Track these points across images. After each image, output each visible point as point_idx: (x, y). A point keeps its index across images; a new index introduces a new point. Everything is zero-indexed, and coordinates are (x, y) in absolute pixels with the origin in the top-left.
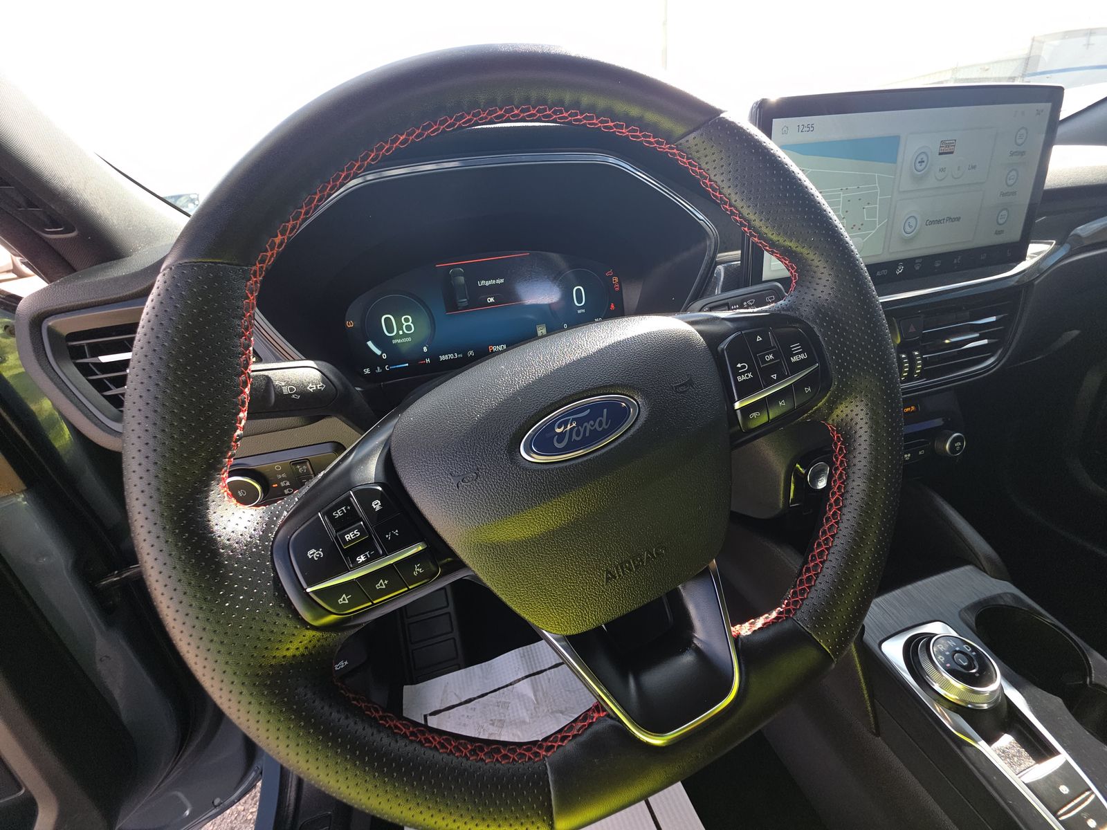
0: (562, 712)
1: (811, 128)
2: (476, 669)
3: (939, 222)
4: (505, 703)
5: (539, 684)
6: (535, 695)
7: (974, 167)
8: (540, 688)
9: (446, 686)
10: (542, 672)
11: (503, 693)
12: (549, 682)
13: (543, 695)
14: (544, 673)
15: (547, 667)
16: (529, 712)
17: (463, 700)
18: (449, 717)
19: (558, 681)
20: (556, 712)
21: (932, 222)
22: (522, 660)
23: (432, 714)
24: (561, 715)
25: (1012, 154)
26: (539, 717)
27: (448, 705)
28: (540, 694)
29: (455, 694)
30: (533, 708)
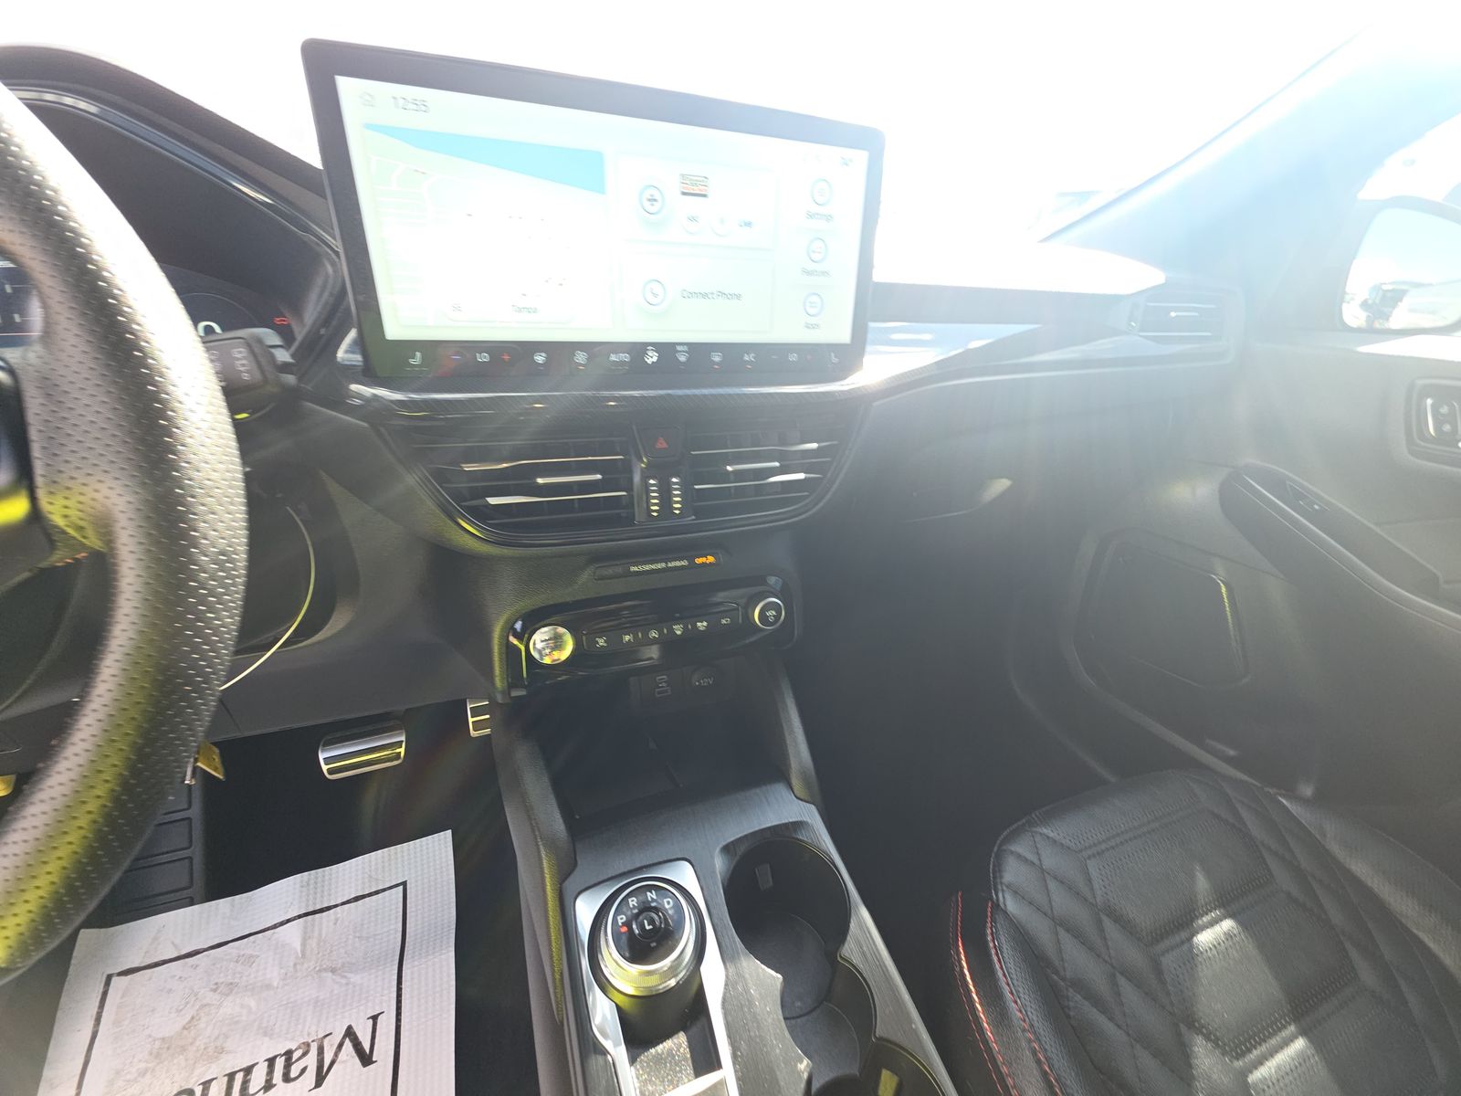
0: (333, 971)
1: (422, 106)
2: (223, 904)
3: (705, 296)
4: (251, 956)
5: (316, 928)
6: (304, 945)
7: (748, 224)
8: (316, 934)
9: (159, 931)
10: (329, 908)
11: (254, 942)
12: (335, 924)
13: (318, 944)
14: (332, 911)
15: (339, 901)
16: (283, 971)
17: (183, 952)
18: (150, 979)
19: (350, 922)
20: (325, 970)
21: (693, 294)
22: (301, 892)
23: (121, 974)
24: (330, 974)
25: (811, 216)
26: (296, 978)
27: (156, 960)
28: (313, 943)
29: (173, 943)
30: (292, 964)
